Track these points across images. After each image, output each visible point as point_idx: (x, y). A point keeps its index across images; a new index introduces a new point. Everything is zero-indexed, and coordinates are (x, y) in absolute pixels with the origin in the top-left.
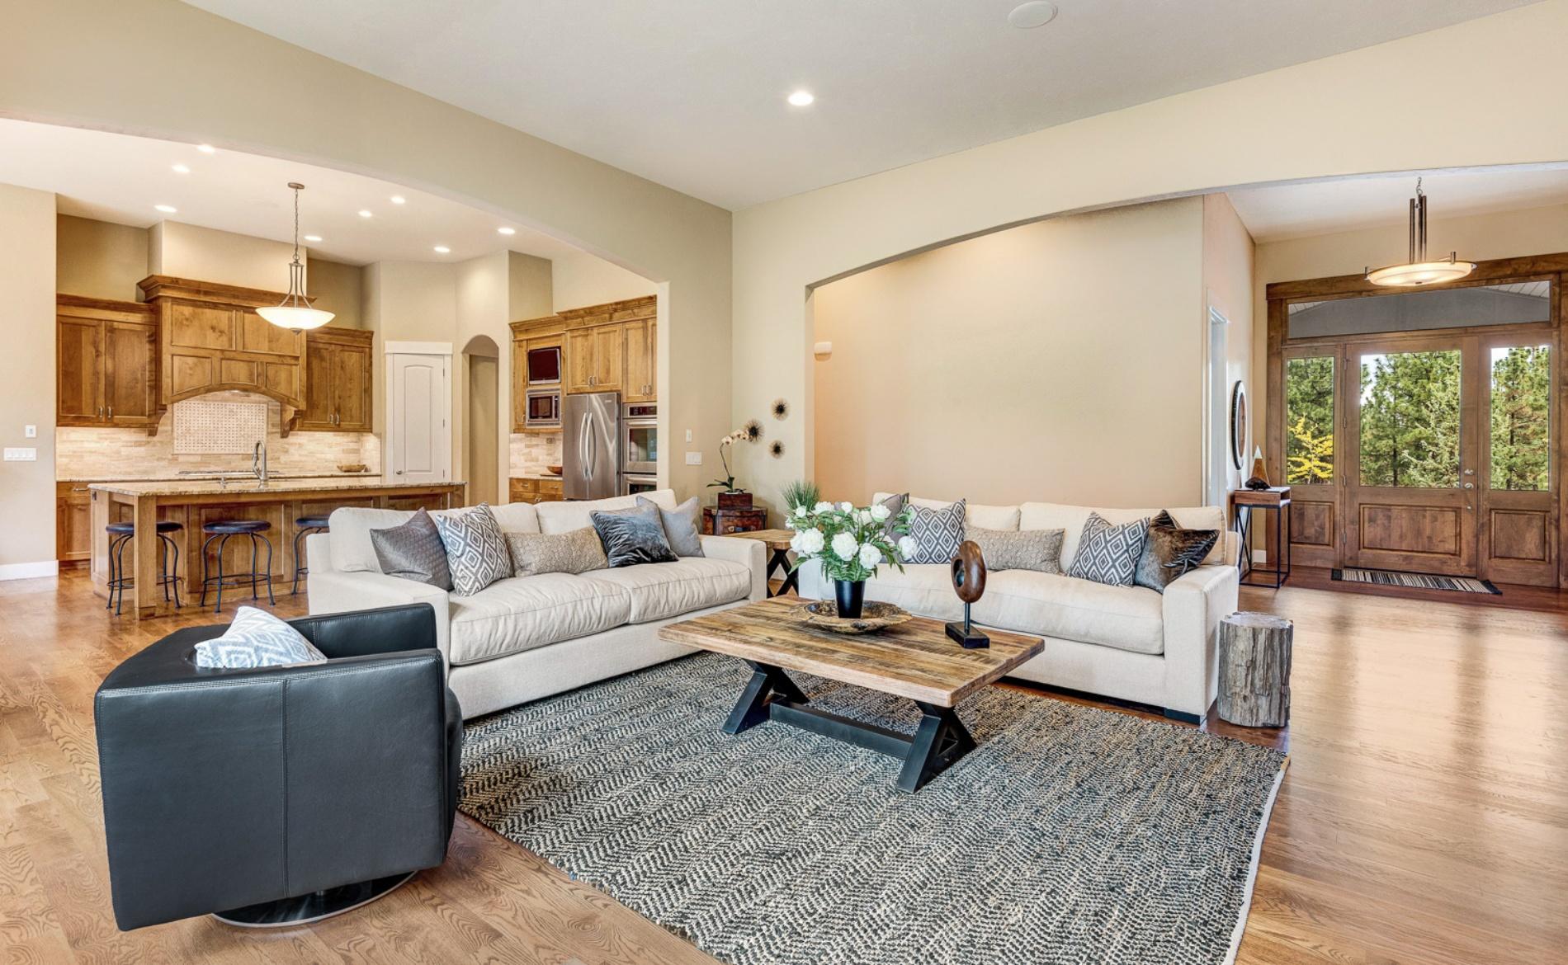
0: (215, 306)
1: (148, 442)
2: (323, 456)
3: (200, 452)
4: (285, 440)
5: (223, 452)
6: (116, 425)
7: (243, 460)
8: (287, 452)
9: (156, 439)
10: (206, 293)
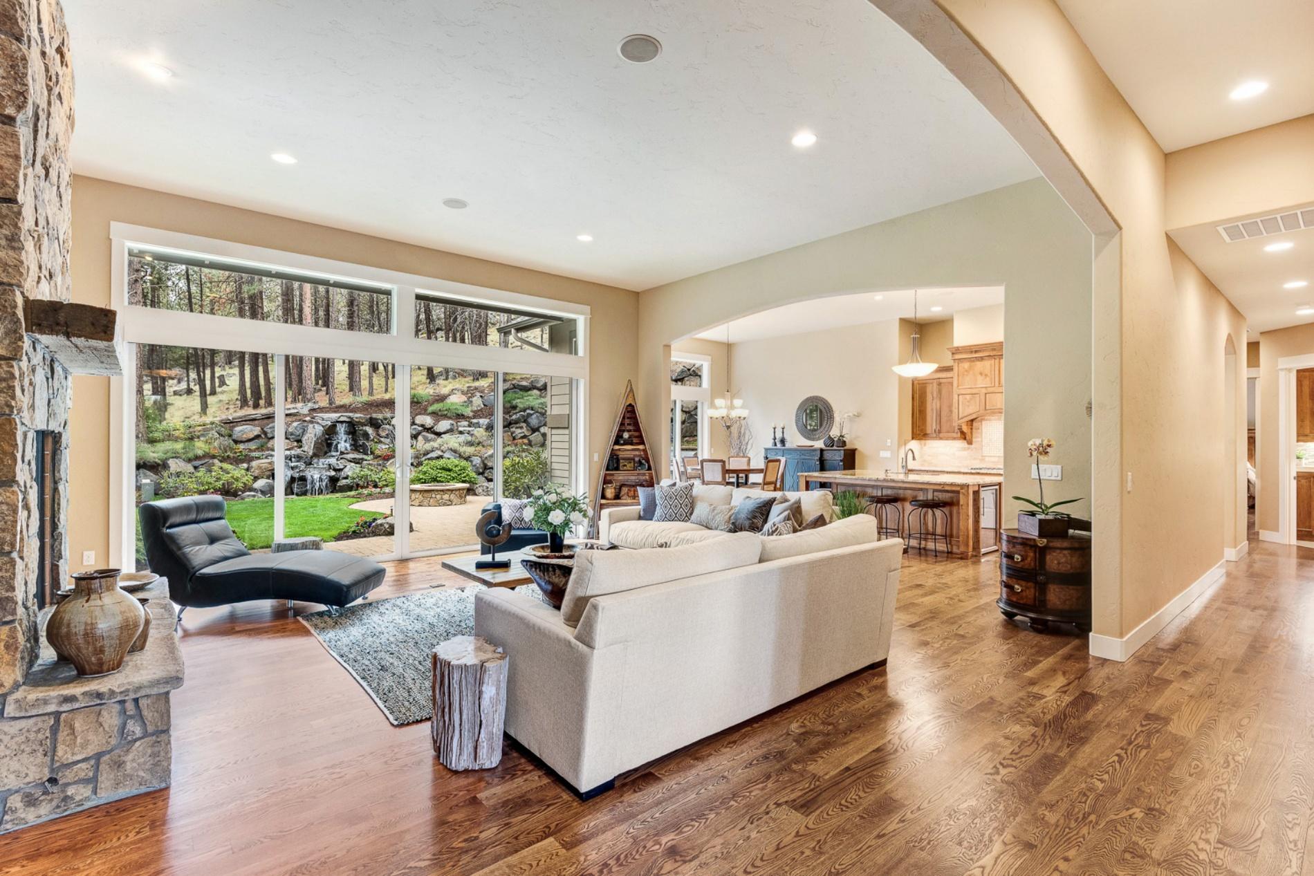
0: (982, 359)
1: (969, 448)
6: (941, 439)
9: (973, 446)
10: (976, 352)
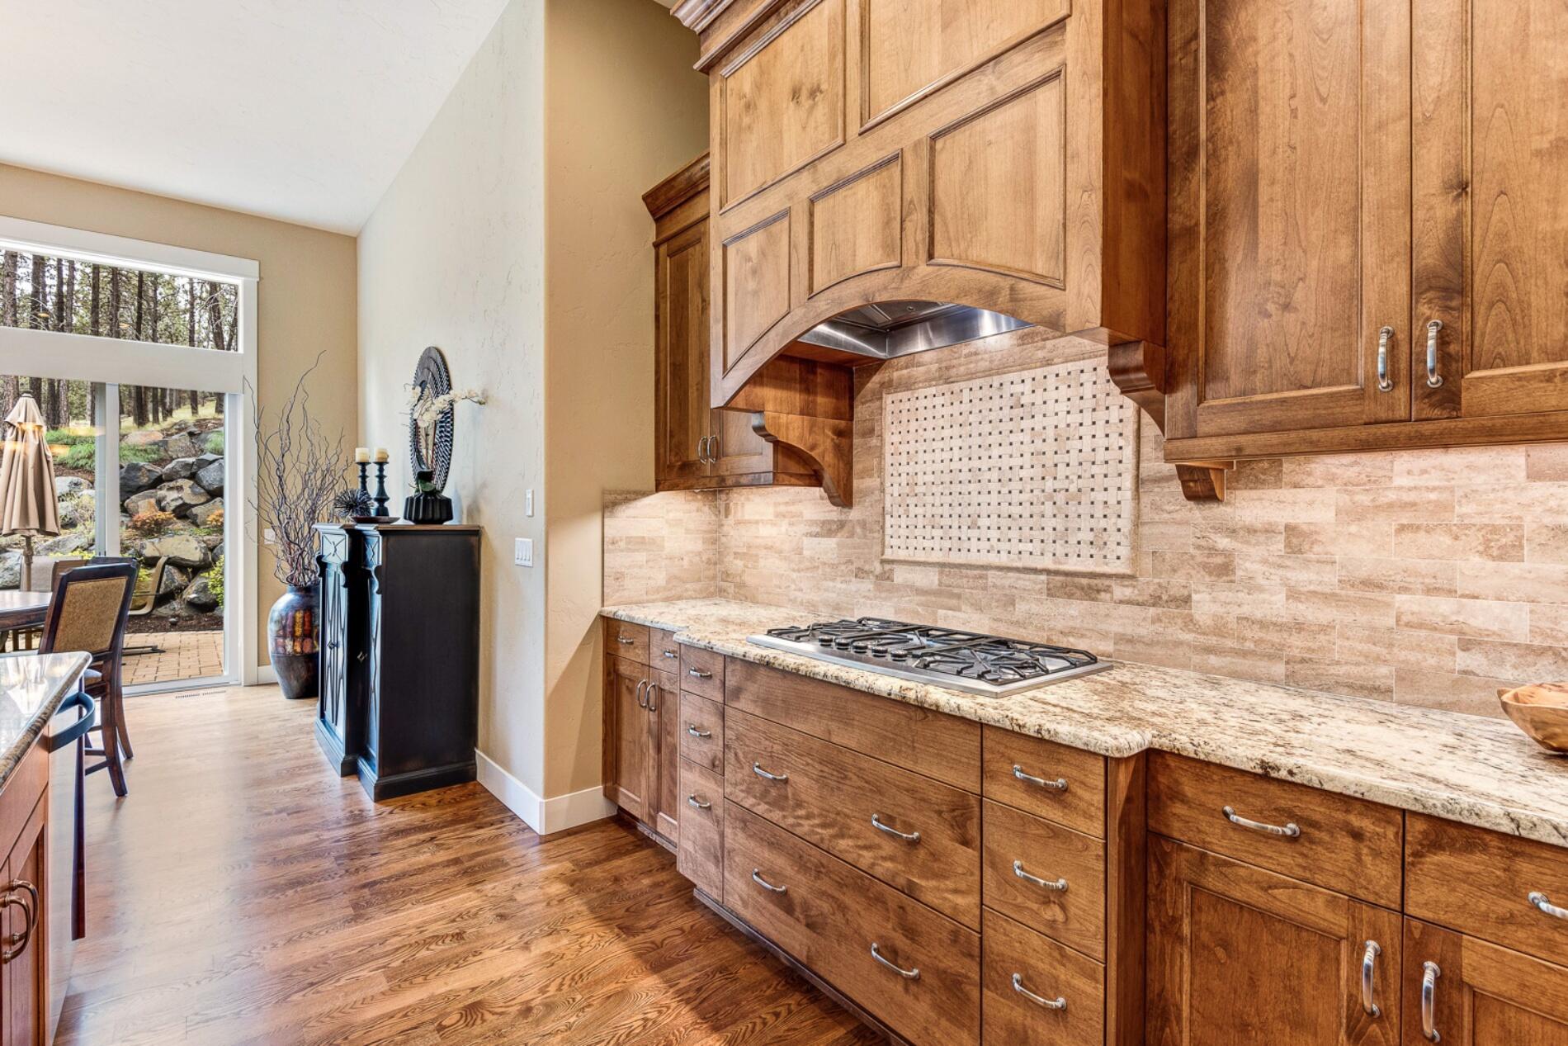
2: (1444, 606)
3: (936, 557)
4: (1214, 511)
5: (993, 559)
7: (1051, 593)
8: (1224, 569)
9: (854, 514)
